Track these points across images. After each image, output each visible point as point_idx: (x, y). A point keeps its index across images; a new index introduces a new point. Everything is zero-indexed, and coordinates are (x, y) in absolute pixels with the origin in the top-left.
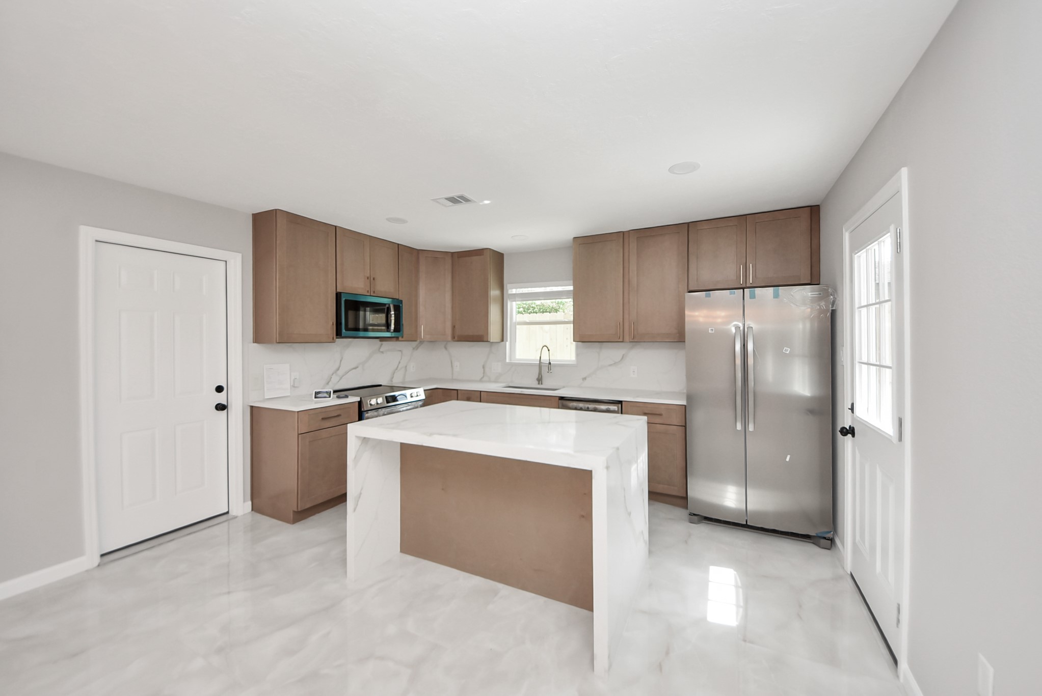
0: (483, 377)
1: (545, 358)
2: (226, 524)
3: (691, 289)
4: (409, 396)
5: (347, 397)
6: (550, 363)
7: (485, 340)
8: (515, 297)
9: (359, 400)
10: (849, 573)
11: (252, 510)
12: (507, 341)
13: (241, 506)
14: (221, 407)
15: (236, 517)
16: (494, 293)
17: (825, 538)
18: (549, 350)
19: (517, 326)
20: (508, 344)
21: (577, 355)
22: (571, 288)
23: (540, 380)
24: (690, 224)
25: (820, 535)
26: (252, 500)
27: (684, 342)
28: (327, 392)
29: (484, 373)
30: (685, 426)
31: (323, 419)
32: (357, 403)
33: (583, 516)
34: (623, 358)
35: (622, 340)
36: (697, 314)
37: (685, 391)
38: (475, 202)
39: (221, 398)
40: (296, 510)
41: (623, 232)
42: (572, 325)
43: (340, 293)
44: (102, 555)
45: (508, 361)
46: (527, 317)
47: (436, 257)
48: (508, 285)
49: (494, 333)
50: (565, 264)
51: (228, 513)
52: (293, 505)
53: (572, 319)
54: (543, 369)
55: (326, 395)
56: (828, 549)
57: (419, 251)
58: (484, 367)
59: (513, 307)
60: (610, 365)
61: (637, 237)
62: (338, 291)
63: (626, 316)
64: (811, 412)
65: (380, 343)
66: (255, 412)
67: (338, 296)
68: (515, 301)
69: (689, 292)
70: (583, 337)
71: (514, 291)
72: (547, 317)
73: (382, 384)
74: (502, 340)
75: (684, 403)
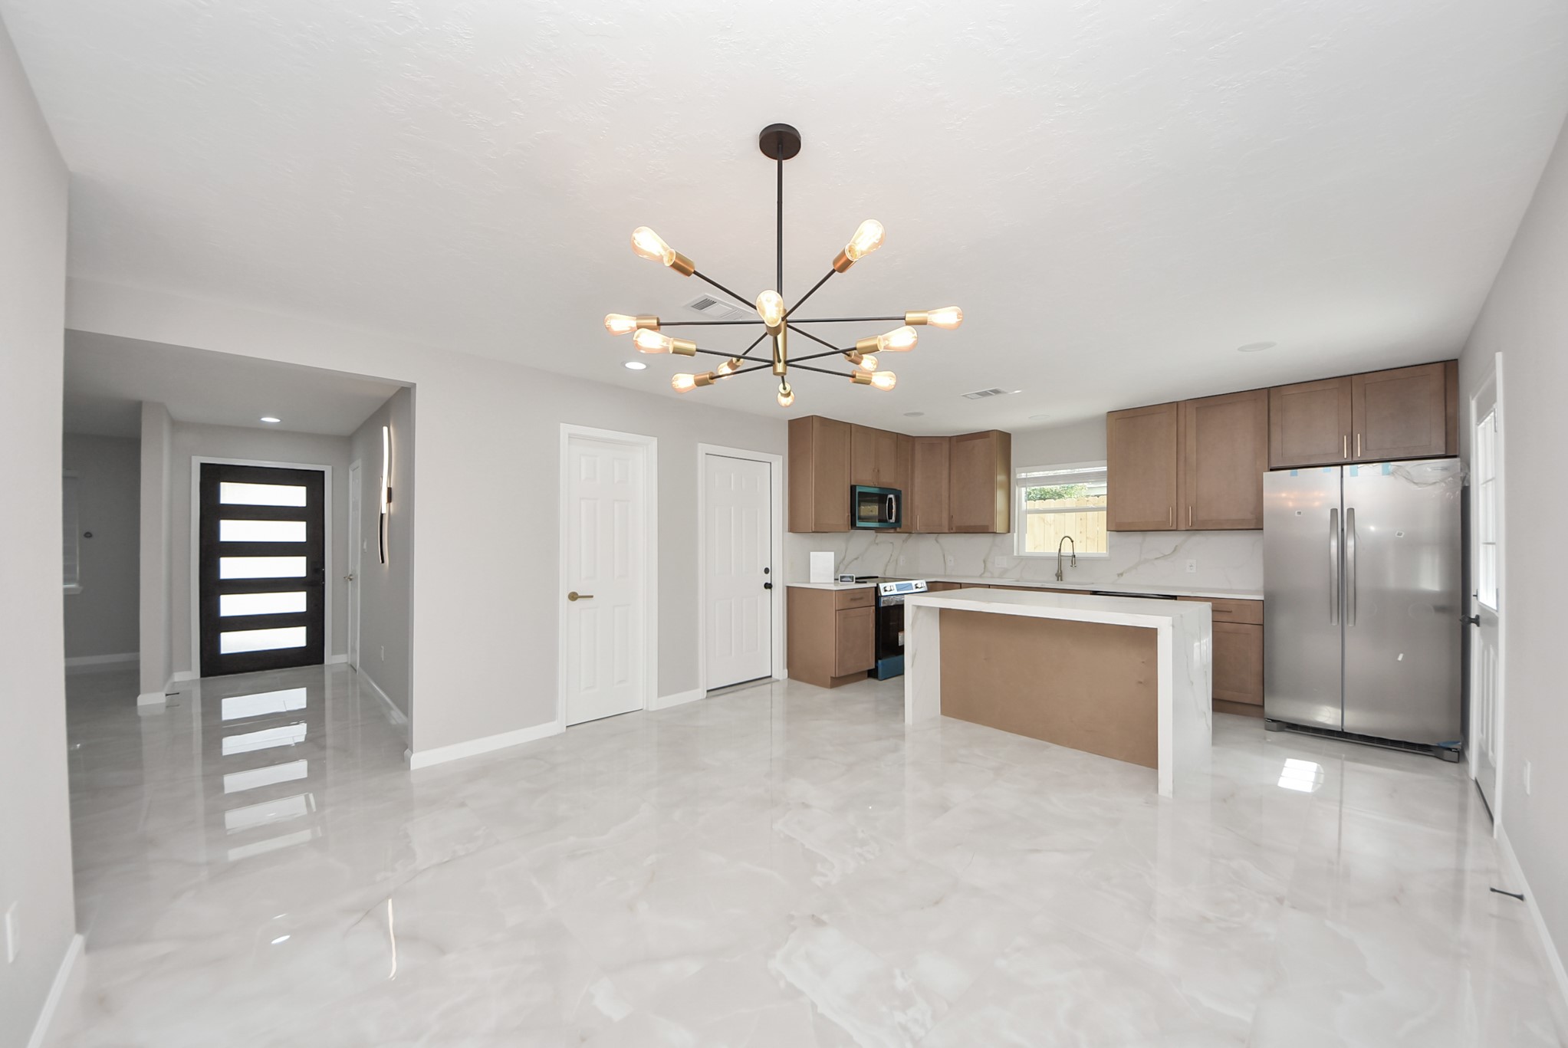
0: (984, 572)
1: (1067, 550)
2: (769, 685)
3: (1274, 465)
4: (914, 587)
5: (865, 582)
6: (1074, 556)
7: (990, 531)
8: (1025, 482)
9: (876, 585)
10: (1474, 779)
11: (788, 677)
12: (1015, 532)
13: (780, 672)
14: (768, 586)
15: (778, 681)
16: (1001, 478)
17: (1450, 749)
18: (1072, 542)
19: (1028, 515)
20: (1015, 535)
21: (1111, 547)
22: (1105, 469)
23: (1059, 576)
24: (1272, 390)
25: (1442, 745)
26: (788, 668)
27: (1262, 529)
28: (850, 577)
29: (985, 569)
30: (1263, 625)
31: (852, 599)
32: (874, 589)
33: (1141, 683)
34: (1175, 550)
35: (1175, 528)
36: (1284, 495)
37: (1262, 589)
38: (1005, 393)
39: (767, 579)
40: (834, 676)
41: (1177, 402)
42: (1105, 512)
43: (855, 486)
44: (708, 691)
45: (1015, 554)
46: (1039, 505)
47: (932, 443)
48: (1017, 470)
49: (1000, 525)
50: (1098, 441)
51: (771, 676)
52: (832, 672)
53: (1105, 505)
54: (1063, 564)
55: (849, 579)
56: (1455, 762)
57: (913, 438)
58: (984, 562)
59: (1021, 493)
60: (1156, 559)
61: (1197, 408)
62: (853, 484)
63: (1182, 501)
64: (1440, 609)
65: (875, 534)
66: (790, 591)
67: (853, 488)
68: (1025, 487)
69: (1271, 470)
70: (1119, 525)
71: (1023, 475)
72: (1051, 504)
73: (879, 576)
74: (1009, 532)
75: (1261, 598)
